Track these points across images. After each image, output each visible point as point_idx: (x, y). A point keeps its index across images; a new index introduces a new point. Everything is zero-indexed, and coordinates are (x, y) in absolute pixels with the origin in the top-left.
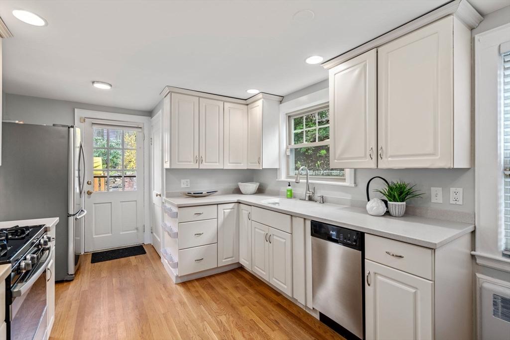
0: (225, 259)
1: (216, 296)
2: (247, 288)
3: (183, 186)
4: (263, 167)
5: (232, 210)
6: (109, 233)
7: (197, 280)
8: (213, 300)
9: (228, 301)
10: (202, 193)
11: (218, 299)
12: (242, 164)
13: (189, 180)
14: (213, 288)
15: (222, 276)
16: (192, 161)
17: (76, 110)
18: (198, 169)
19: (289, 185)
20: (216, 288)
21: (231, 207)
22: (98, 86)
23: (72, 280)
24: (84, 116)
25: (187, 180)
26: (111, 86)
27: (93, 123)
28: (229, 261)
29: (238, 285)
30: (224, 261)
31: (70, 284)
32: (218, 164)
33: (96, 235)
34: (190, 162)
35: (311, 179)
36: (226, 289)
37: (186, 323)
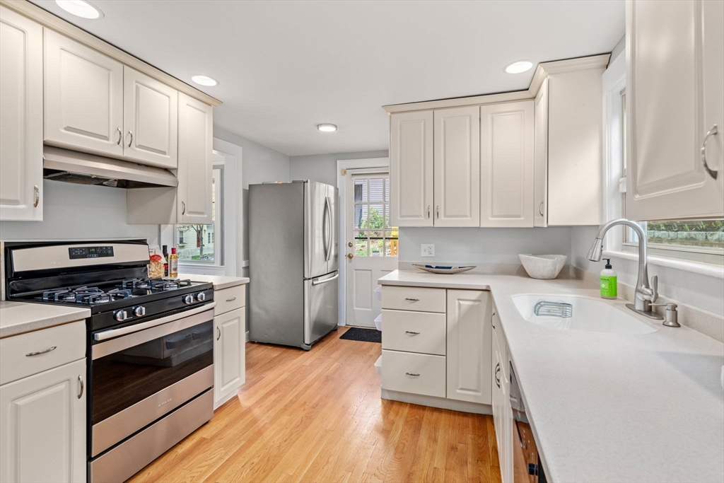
0: (461, 389)
1: (407, 444)
2: (470, 459)
3: (423, 254)
4: (549, 224)
5: (477, 303)
6: (369, 308)
7: (413, 406)
8: (396, 449)
9: (414, 463)
10: (450, 268)
11: (405, 449)
12: (522, 218)
13: (433, 245)
14: (417, 429)
15: (452, 417)
16: (422, 215)
17: (338, 161)
18: (434, 228)
19: (608, 267)
20: (423, 431)
21: (474, 298)
22: (323, 129)
23: (308, 351)
24: (345, 167)
25: (429, 245)
26: (336, 126)
27: (352, 175)
28: (470, 396)
29: (460, 446)
30: (458, 391)
31: (303, 354)
32: (469, 218)
33: (357, 307)
34: (418, 216)
35: (653, 251)
36: (435, 441)
37: (331, 460)
